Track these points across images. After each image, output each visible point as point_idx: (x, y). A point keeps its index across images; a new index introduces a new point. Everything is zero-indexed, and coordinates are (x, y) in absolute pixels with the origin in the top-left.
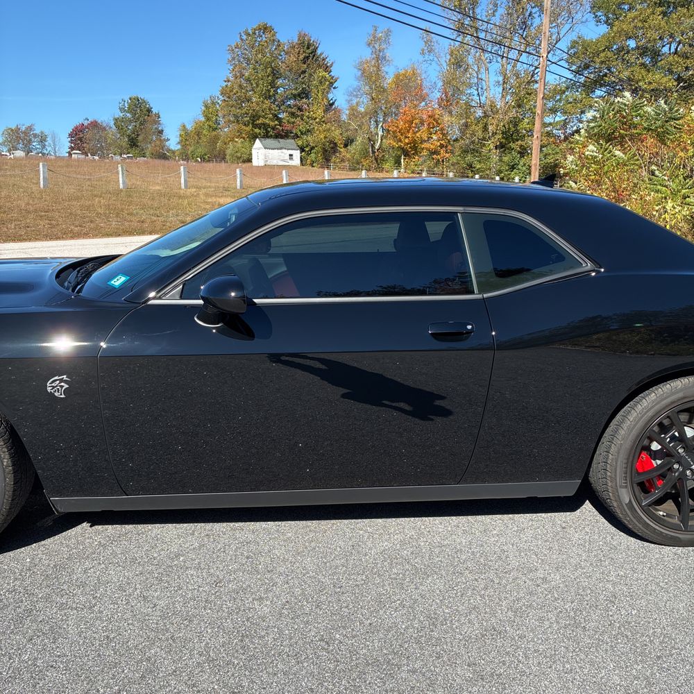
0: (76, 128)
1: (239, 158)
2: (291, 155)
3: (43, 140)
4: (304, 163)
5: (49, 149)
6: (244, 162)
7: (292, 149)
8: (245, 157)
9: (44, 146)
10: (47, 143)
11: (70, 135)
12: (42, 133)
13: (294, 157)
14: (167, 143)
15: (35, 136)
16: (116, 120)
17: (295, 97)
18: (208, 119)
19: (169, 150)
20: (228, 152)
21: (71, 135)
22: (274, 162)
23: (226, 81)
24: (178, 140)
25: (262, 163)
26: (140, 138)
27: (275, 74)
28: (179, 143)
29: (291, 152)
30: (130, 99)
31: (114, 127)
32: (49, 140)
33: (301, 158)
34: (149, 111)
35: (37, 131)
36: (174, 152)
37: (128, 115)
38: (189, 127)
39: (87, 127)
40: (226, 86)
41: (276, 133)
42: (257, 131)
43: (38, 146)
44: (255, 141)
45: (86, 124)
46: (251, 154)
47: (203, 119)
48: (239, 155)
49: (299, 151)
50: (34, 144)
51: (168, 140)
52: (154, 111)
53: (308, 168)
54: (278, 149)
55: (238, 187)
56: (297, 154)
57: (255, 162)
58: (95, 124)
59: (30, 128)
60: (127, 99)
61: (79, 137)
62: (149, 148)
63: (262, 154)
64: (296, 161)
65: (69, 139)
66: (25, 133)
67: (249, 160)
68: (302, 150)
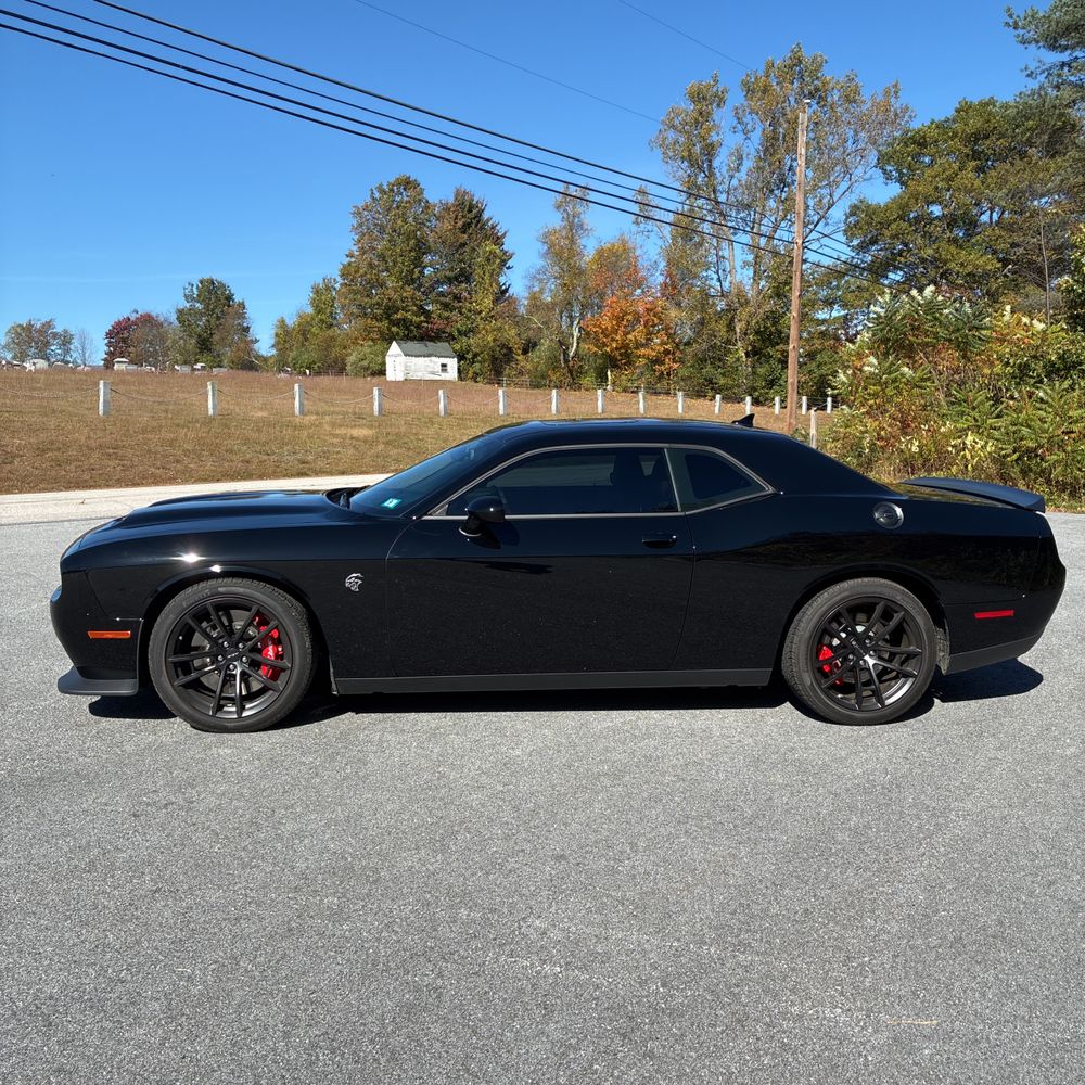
0: (119, 324)
1: (366, 369)
2: (444, 365)
3: (66, 340)
4: (463, 375)
5: (74, 355)
6: (373, 374)
7: (445, 357)
8: (377, 367)
9: (68, 351)
10: (72, 347)
11: (107, 334)
12: (66, 331)
13: (449, 368)
14: (256, 346)
15: (55, 335)
16: (180, 312)
17: (450, 281)
18: (319, 311)
19: (258, 357)
20: (351, 359)
21: (109, 335)
22: (418, 376)
23: (347, 256)
24: (273, 342)
25: (400, 377)
26: (216, 338)
27: (421, 248)
28: (273, 346)
29: (444, 360)
30: (201, 282)
31: (176, 322)
32: (76, 343)
33: (459, 369)
34: (229, 298)
35: (59, 329)
36: (265, 360)
37: (198, 305)
38: (291, 322)
39: (135, 323)
41: (421, 335)
42: (394, 329)
43: (59, 351)
44: (391, 343)
45: (133, 319)
46: (384, 364)
47: (310, 310)
48: (365, 363)
49: (456, 359)
50: (53, 348)
51: (257, 341)
52: (237, 298)
53: (470, 383)
54: (425, 356)
55: (376, 413)
56: (452, 363)
57: (390, 376)
58: (147, 320)
59: (48, 325)
60: (196, 282)
61: (123, 338)
62: (228, 353)
63: (400, 363)
64: (452, 373)
65: (106, 341)
66: (40, 331)
67: (382, 372)
68: (461, 357)
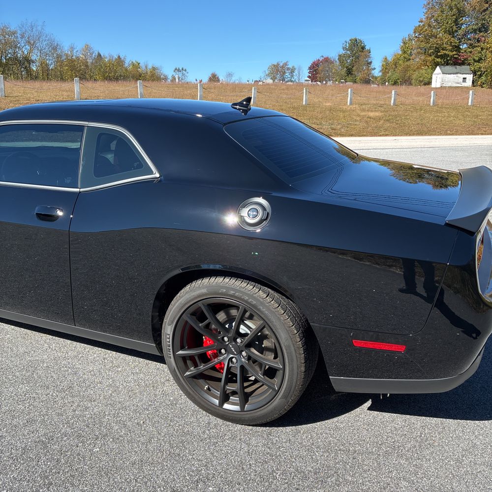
0: (314, 63)
1: (421, 82)
2: (465, 79)
3: (292, 71)
4: (475, 84)
5: (295, 77)
6: (425, 84)
7: (466, 74)
8: (426, 80)
9: (292, 76)
10: (294, 74)
11: (309, 68)
12: (293, 67)
13: (467, 80)
14: (373, 72)
15: (288, 69)
16: (340, 56)
17: (475, 31)
18: (405, 52)
19: (373, 77)
20: (414, 77)
21: (310, 68)
22: (449, 84)
23: (420, 22)
24: (380, 69)
25: (438, 86)
26: (354, 68)
27: (461, 13)
28: (381, 71)
29: (465, 76)
30: (350, 40)
31: (338, 61)
32: (296, 72)
33: (473, 81)
34: (363, 48)
35: (290, 66)
36: (376, 78)
37: (348, 52)
38: (390, 59)
39: (321, 62)
40: (419, 26)
41: (454, 61)
42: (439, 60)
43: (289, 76)
44: (436, 67)
45: (321, 60)
46: (431, 78)
47: (400, 53)
48: (421, 79)
49: (472, 75)
50: (287, 74)
51: (374, 69)
52: (367, 48)
53: (478, 88)
54: (454, 74)
55: (392, 104)
56: (470, 78)
57: (433, 85)
58: (327, 60)
59: (286, 64)
60: (348, 40)
61: (317, 71)
62: (359, 76)
63: (440, 78)
64: (469, 83)
65: (309, 71)
66: (282, 67)
67: (429, 83)
68: (474, 73)
